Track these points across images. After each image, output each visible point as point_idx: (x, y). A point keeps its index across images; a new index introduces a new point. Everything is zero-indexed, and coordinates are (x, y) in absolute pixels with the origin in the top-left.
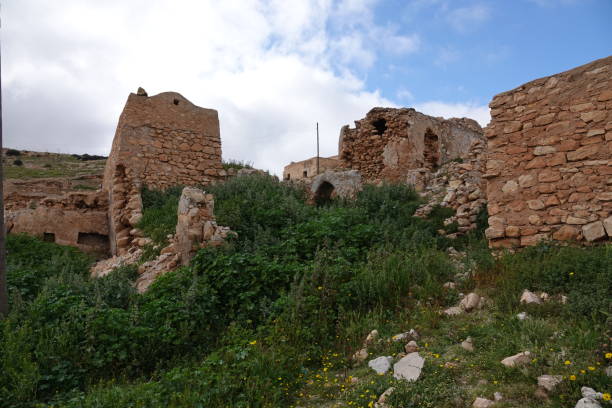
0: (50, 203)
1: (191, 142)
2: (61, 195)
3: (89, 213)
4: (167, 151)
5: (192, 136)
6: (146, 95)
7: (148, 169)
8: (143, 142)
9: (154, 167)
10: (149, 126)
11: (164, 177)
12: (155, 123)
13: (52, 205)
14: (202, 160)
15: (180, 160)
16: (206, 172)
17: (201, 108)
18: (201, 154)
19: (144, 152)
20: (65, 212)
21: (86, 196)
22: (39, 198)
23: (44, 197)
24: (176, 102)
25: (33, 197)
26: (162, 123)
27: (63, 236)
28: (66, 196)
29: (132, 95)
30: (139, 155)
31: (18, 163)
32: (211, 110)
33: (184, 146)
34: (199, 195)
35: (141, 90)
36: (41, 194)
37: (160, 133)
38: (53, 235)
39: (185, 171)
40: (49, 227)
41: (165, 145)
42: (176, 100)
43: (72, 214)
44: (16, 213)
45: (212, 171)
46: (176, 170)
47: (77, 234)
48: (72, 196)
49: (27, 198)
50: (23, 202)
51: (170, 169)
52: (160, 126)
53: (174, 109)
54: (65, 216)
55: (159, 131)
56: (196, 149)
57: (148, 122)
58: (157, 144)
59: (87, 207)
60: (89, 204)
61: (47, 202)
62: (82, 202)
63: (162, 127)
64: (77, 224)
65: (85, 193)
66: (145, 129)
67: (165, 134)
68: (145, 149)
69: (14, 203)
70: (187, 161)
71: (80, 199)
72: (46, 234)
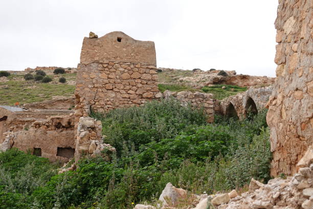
0: (38, 125)
1: (131, 71)
2: (46, 118)
3: (64, 132)
4: (111, 81)
5: (132, 66)
6: (96, 37)
7: (97, 97)
8: (93, 75)
9: (102, 95)
10: (98, 62)
11: (109, 103)
12: (102, 59)
13: (40, 127)
14: (140, 85)
15: (122, 87)
16: (145, 95)
17: (140, 42)
18: (139, 81)
19: (94, 84)
20: (48, 132)
21: (62, 119)
22: (30, 122)
23: (34, 121)
24: (119, 40)
25: (27, 121)
26: (107, 59)
27: (47, 151)
28: (49, 119)
29: (85, 39)
30: (90, 86)
31: (63, 81)
32: (148, 42)
33: (125, 75)
34: (89, 122)
35: (91, 34)
36: (32, 119)
37: (106, 67)
38: (39, 149)
39: (127, 96)
40: (37, 144)
41: (110, 76)
42: (120, 38)
43: (52, 133)
44: (15, 133)
45: (149, 94)
46: (119, 96)
47: (56, 149)
48: (52, 119)
49: (23, 122)
50: (21, 125)
51: (113, 95)
52: (106, 61)
53: (118, 45)
54: (48, 135)
55: (105, 66)
56: (135, 77)
57: (97, 59)
58: (103, 76)
59: (63, 127)
60: (64, 125)
61: (36, 124)
62: (59, 123)
63: (107, 62)
64: (56, 141)
65: (61, 117)
66: (94, 65)
67: (110, 67)
68: (94, 81)
69: (15, 126)
70: (128, 87)
71: (58, 121)
72: (35, 149)
